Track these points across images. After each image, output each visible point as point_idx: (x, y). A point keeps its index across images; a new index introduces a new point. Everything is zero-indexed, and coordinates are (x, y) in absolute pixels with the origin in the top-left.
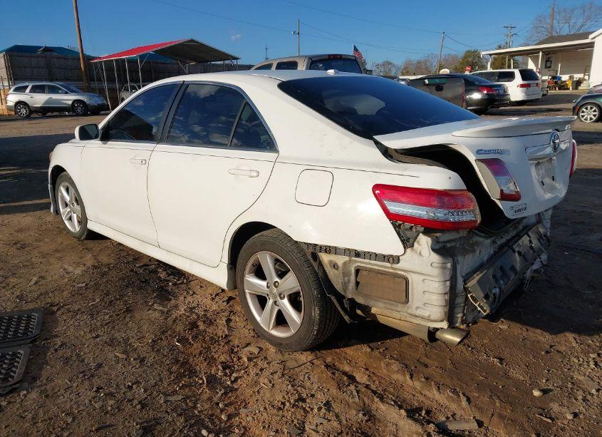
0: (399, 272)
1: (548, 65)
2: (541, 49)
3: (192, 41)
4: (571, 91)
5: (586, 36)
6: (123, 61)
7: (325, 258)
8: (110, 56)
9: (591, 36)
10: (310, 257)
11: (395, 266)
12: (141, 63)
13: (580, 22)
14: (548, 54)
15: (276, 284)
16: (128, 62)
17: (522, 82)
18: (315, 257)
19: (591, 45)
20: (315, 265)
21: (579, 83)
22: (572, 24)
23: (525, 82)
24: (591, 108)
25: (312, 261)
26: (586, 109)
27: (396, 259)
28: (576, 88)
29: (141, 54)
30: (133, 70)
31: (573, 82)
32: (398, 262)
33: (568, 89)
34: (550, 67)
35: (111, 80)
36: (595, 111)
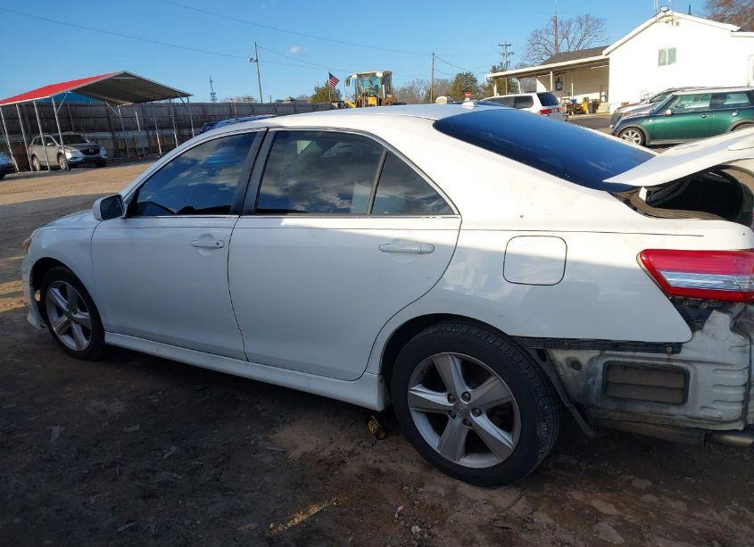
0: (675, 364)
1: (559, 87)
2: (551, 69)
3: (126, 74)
4: (588, 115)
5: (599, 51)
6: (30, 105)
7: (560, 356)
8: (10, 100)
9: (605, 52)
10: (535, 356)
11: (673, 357)
12: (57, 106)
13: (579, 36)
14: (558, 72)
15: (466, 396)
16: (38, 106)
17: (541, 107)
18: (543, 355)
19: (606, 62)
20: (544, 366)
21: (595, 105)
22: (570, 40)
23: (546, 108)
24: (633, 133)
25: (539, 362)
26: (627, 134)
27: (677, 347)
28: (594, 112)
29: (56, 94)
30: (48, 117)
31: (589, 105)
32: (678, 352)
33: (584, 113)
34: (560, 90)
35: (14, 131)
36: (637, 136)
